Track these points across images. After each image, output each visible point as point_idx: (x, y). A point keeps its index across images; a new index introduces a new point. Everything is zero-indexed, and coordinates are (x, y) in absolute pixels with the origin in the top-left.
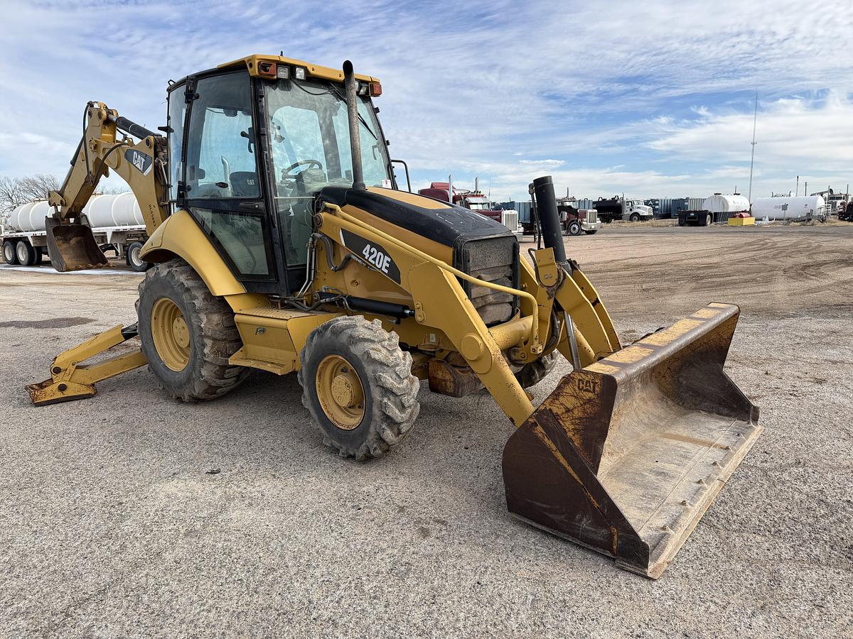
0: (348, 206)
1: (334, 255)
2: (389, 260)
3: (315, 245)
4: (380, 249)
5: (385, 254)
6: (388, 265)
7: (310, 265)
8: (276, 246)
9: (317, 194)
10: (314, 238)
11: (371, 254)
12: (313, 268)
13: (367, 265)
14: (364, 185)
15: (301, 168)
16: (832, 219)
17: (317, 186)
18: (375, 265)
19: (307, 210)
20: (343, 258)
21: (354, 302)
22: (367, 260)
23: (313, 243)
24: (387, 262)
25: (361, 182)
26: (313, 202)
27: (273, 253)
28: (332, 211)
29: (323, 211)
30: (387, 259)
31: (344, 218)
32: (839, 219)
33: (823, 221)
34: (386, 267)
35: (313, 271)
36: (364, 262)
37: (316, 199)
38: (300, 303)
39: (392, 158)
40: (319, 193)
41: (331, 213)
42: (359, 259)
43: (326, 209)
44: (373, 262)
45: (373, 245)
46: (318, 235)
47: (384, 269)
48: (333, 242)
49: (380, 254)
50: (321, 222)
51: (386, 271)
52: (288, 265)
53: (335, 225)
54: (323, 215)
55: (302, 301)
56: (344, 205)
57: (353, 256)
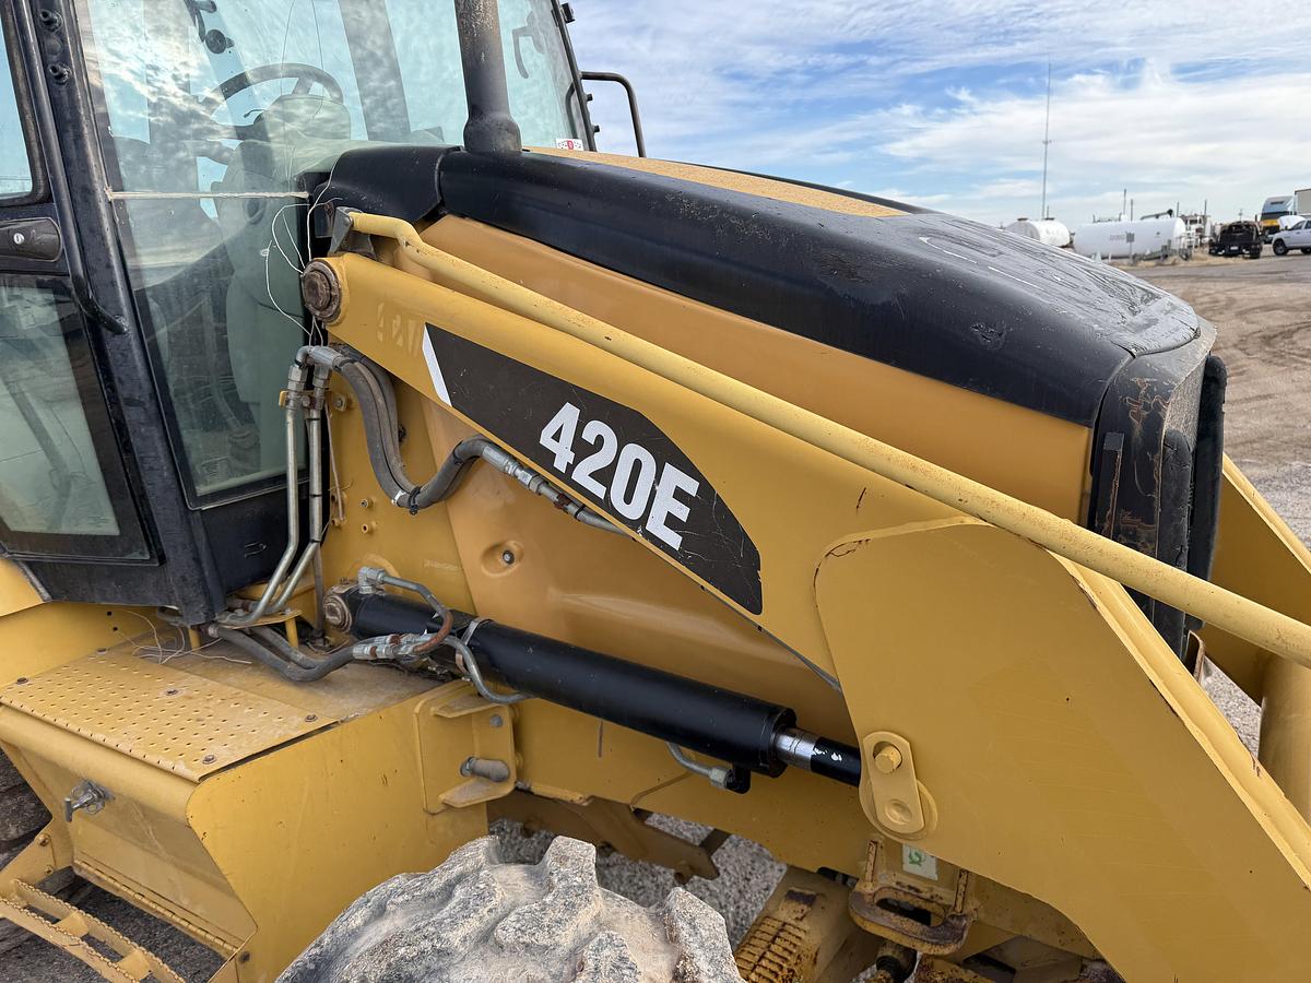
0: (449, 225)
1: (402, 435)
2: (691, 486)
3: (318, 393)
4: (632, 425)
5: (667, 453)
6: (682, 513)
7: (303, 473)
8: (132, 415)
9: (314, 180)
10: (310, 369)
11: (582, 449)
12: (316, 488)
13: (564, 499)
14: (513, 130)
15: (262, 96)
16: (1200, 255)
17: (319, 154)
18: (606, 503)
19: (275, 248)
20: (442, 453)
21: (506, 654)
22: (566, 477)
23: (309, 385)
24: (680, 495)
25: (500, 116)
26: (302, 213)
27: (125, 446)
28: (380, 247)
29: (342, 250)
30: (674, 477)
31: (438, 278)
32: (1210, 253)
33: (1188, 258)
34: (671, 522)
35: (316, 505)
36: (546, 482)
37: (311, 200)
38: (269, 635)
39: (582, 67)
40: (323, 176)
41: (375, 256)
42: (521, 466)
43: (356, 241)
44: (599, 490)
45: (593, 406)
46: (325, 355)
47: (656, 526)
48: (394, 384)
49: (633, 451)
50: (333, 299)
51: (674, 540)
52: (202, 490)
53: (395, 308)
54: (344, 267)
55: (280, 628)
56: (432, 217)
57: (491, 454)
